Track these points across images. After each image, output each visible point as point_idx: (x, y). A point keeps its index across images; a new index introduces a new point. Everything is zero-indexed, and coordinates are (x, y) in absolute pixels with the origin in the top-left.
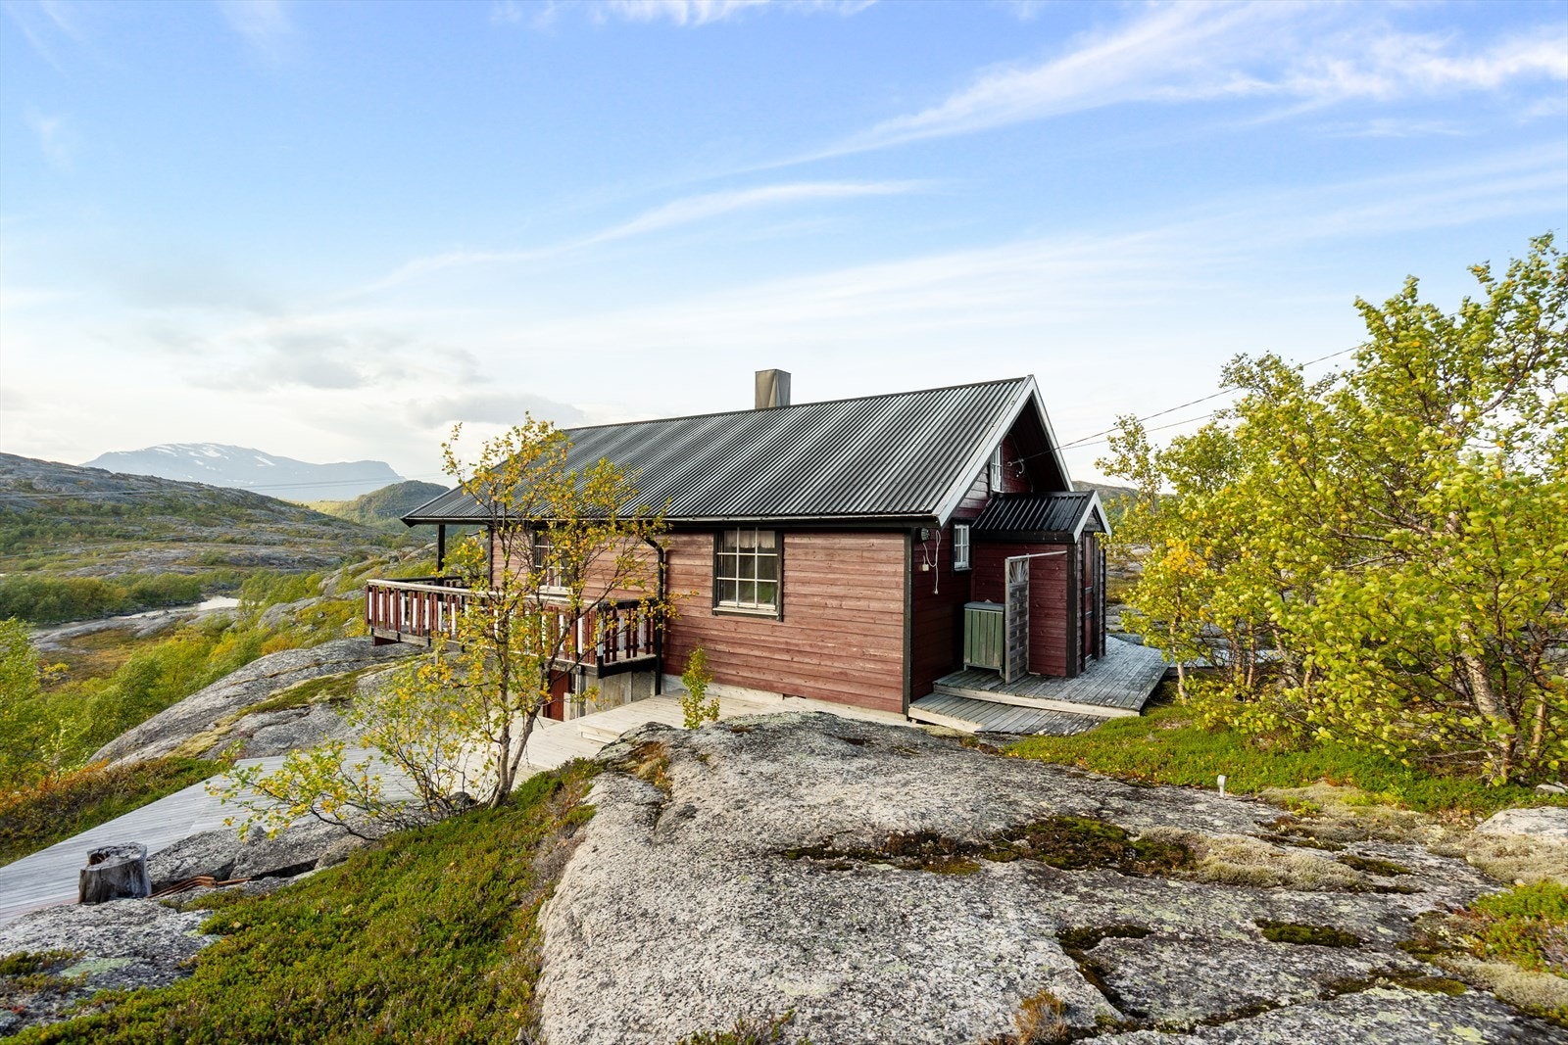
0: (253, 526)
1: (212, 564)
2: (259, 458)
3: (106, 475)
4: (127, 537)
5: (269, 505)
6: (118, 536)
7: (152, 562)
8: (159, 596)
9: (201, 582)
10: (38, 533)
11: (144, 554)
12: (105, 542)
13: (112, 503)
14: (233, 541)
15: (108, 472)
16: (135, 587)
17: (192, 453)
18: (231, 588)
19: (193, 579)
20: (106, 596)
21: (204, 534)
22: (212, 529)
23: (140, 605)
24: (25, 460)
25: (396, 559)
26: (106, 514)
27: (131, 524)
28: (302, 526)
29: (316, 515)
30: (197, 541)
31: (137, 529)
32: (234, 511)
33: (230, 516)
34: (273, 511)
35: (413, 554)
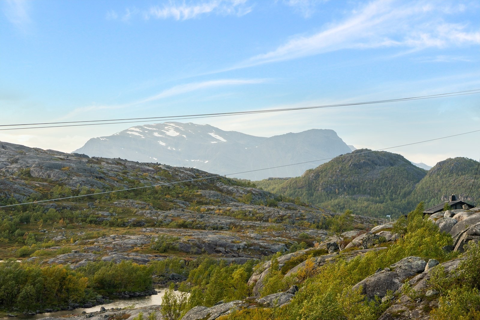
0: (203, 208)
1: (165, 251)
2: (212, 134)
3: (84, 160)
4: (98, 222)
5: (218, 184)
6: (91, 222)
7: (115, 249)
8: (115, 287)
9: (151, 272)
10: (32, 220)
11: (110, 240)
12: (82, 228)
13: (87, 187)
14: (184, 226)
15: (86, 157)
16: (96, 276)
17: (156, 134)
18: (179, 279)
19: (144, 269)
20: (71, 286)
21: (160, 218)
22: (167, 213)
23: (99, 296)
24: (29, 149)
25: (336, 247)
26: (83, 198)
27: (102, 209)
28: (248, 208)
29: (263, 195)
30: (154, 225)
31: (106, 214)
32: (187, 192)
33: (183, 198)
34: (221, 191)
35: (357, 240)
